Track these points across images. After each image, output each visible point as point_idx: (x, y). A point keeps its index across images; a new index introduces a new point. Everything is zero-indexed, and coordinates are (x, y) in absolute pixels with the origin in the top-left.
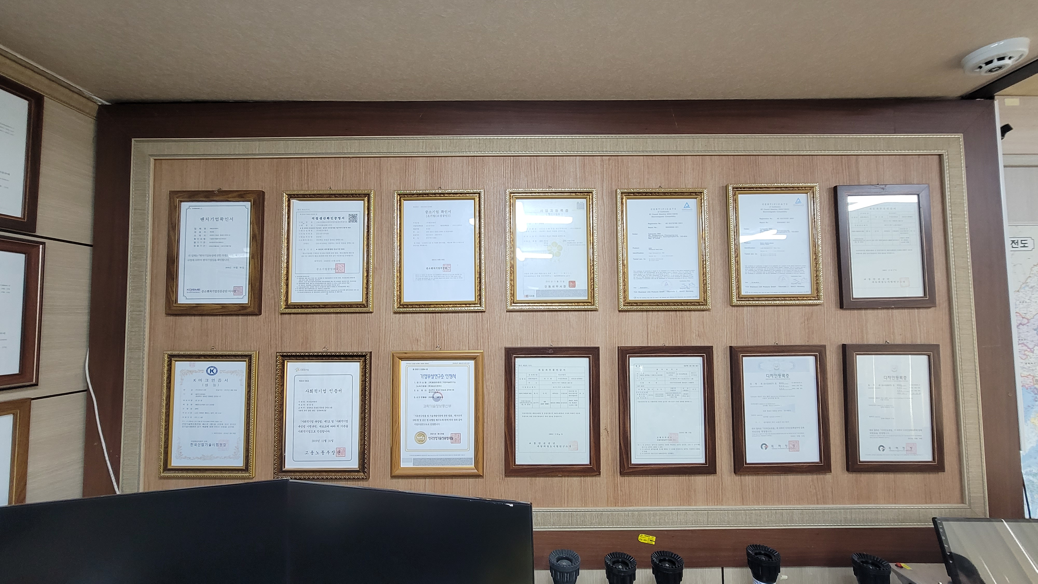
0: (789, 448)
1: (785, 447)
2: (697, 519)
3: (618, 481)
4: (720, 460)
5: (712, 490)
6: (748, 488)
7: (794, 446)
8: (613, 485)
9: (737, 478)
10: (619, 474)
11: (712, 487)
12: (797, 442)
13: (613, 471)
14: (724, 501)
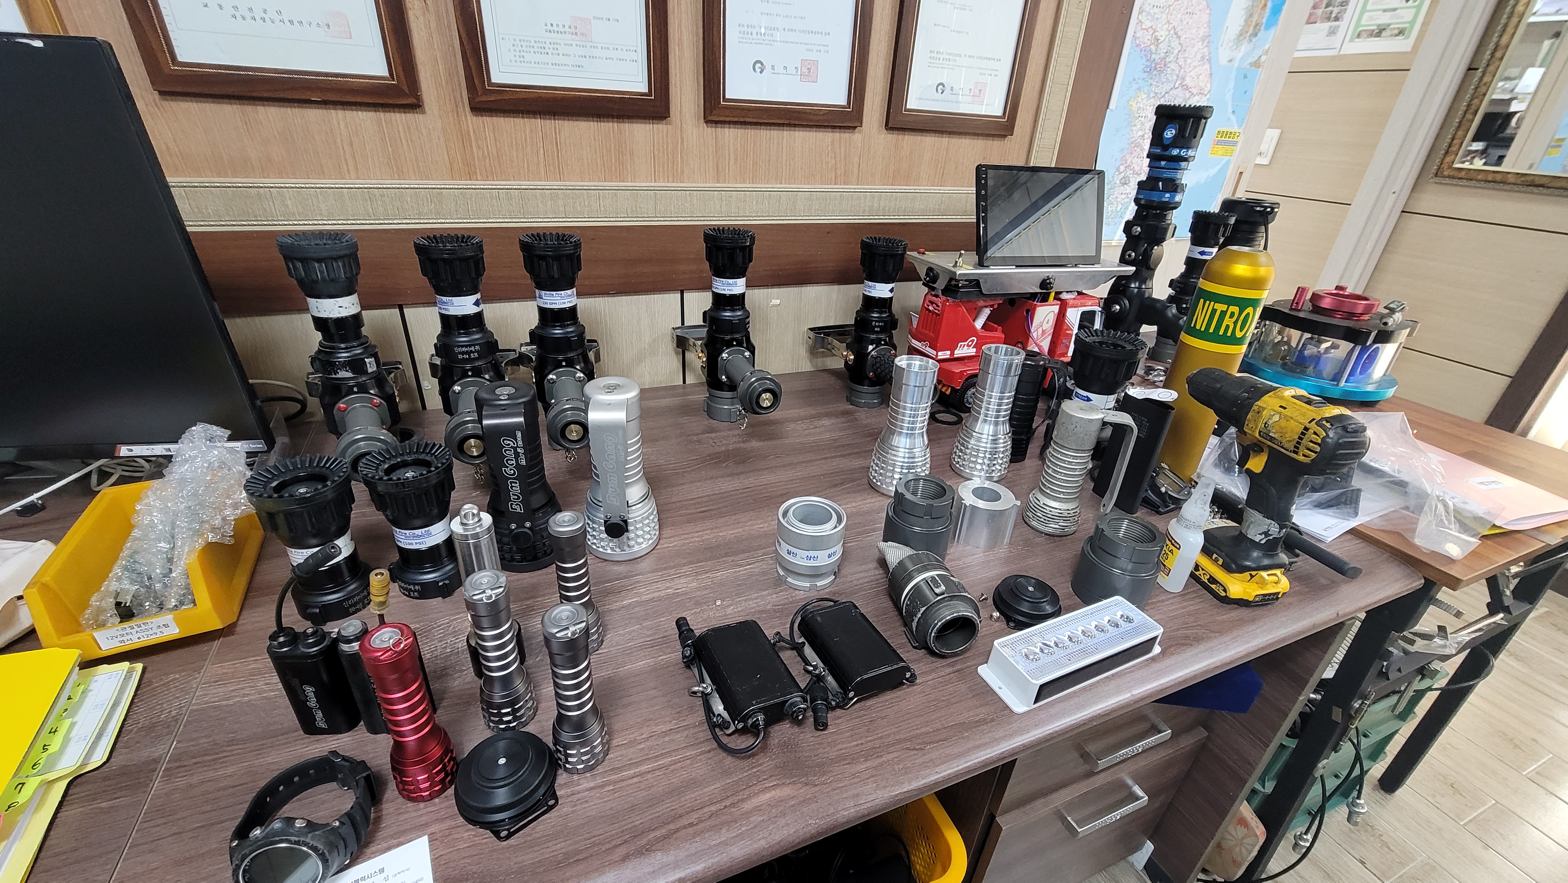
0: (801, 75)
1: (794, 72)
2: (636, 207)
3: (468, 127)
4: (679, 92)
5: (663, 153)
6: (727, 151)
7: (809, 71)
8: (459, 134)
9: (710, 132)
10: (468, 109)
11: (663, 147)
12: (816, 63)
13: (453, 102)
14: (685, 175)
